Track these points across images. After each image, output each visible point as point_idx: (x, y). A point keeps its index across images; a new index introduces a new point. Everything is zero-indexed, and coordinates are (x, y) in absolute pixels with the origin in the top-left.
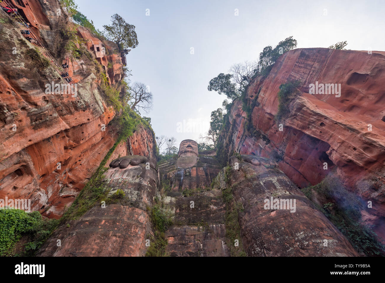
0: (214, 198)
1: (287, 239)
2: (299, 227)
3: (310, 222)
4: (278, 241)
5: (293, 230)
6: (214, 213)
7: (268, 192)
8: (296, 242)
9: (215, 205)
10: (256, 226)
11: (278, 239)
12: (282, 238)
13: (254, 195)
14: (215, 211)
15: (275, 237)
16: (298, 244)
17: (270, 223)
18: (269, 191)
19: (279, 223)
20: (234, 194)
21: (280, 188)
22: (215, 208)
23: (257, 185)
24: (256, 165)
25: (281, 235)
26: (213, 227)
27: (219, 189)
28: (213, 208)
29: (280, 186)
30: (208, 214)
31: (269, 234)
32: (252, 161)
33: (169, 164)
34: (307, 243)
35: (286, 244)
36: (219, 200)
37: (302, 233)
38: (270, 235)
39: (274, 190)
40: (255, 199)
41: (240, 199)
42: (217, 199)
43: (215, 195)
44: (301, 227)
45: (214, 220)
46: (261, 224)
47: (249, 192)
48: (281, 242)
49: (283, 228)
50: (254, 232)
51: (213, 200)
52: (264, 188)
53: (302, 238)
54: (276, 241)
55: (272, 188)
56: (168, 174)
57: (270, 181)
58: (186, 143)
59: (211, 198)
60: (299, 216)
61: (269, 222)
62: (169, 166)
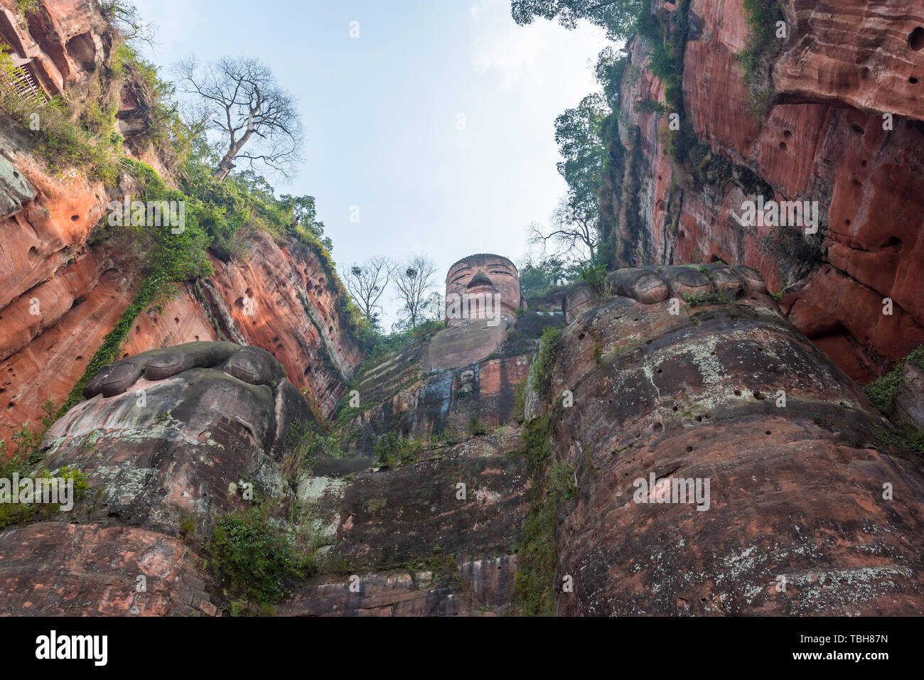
0: (495, 463)
1: (686, 583)
2: (743, 529)
3: (804, 504)
4: (657, 595)
5: (717, 544)
6: (486, 519)
7: (665, 404)
8: (717, 590)
9: (493, 488)
10: (595, 547)
11: (656, 588)
12: (671, 580)
13: (611, 426)
14: (492, 510)
15: (650, 579)
16: (723, 597)
17: (644, 529)
18: (668, 398)
19: (675, 521)
20: (556, 433)
21: (717, 378)
22: (493, 497)
23: (630, 382)
24: (649, 301)
25: (671, 571)
26: (471, 568)
27: (520, 423)
28: (484, 501)
29: (721, 373)
30: (461, 524)
31: (630, 572)
32: (637, 288)
33: (399, 361)
34: (759, 589)
35: (680, 603)
36: (513, 467)
37: (746, 553)
38: (632, 575)
39: (689, 389)
40: (614, 439)
41: (572, 448)
42: (504, 465)
43: (501, 450)
44: (754, 529)
45: (479, 542)
46: (612, 538)
47: (598, 418)
48: (664, 597)
49: (682, 544)
50: (586, 571)
51: (488, 471)
52: (654, 390)
53: (741, 575)
54: (648, 594)
55: (684, 385)
56: (395, 398)
57: (684, 356)
58: (465, 272)
59: (484, 463)
60: (761, 482)
61: (642, 524)
62: (397, 371)
